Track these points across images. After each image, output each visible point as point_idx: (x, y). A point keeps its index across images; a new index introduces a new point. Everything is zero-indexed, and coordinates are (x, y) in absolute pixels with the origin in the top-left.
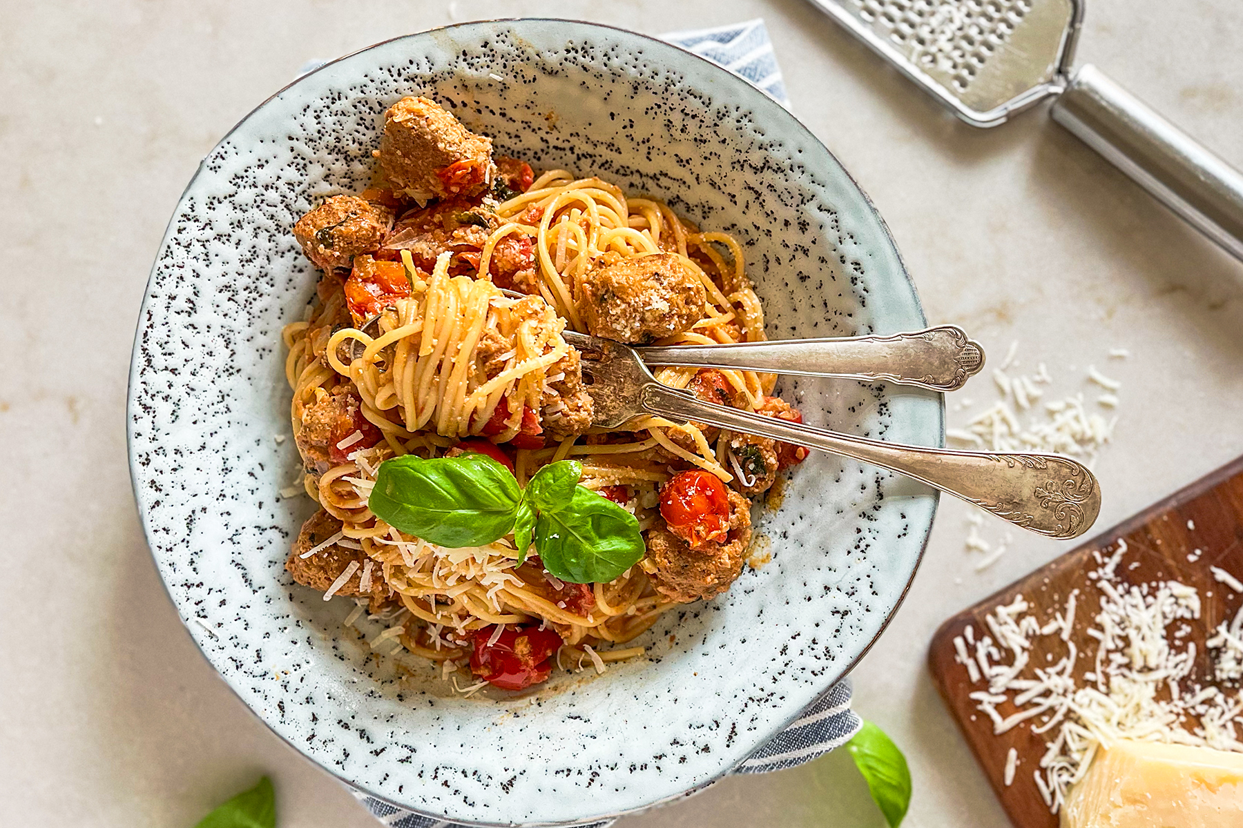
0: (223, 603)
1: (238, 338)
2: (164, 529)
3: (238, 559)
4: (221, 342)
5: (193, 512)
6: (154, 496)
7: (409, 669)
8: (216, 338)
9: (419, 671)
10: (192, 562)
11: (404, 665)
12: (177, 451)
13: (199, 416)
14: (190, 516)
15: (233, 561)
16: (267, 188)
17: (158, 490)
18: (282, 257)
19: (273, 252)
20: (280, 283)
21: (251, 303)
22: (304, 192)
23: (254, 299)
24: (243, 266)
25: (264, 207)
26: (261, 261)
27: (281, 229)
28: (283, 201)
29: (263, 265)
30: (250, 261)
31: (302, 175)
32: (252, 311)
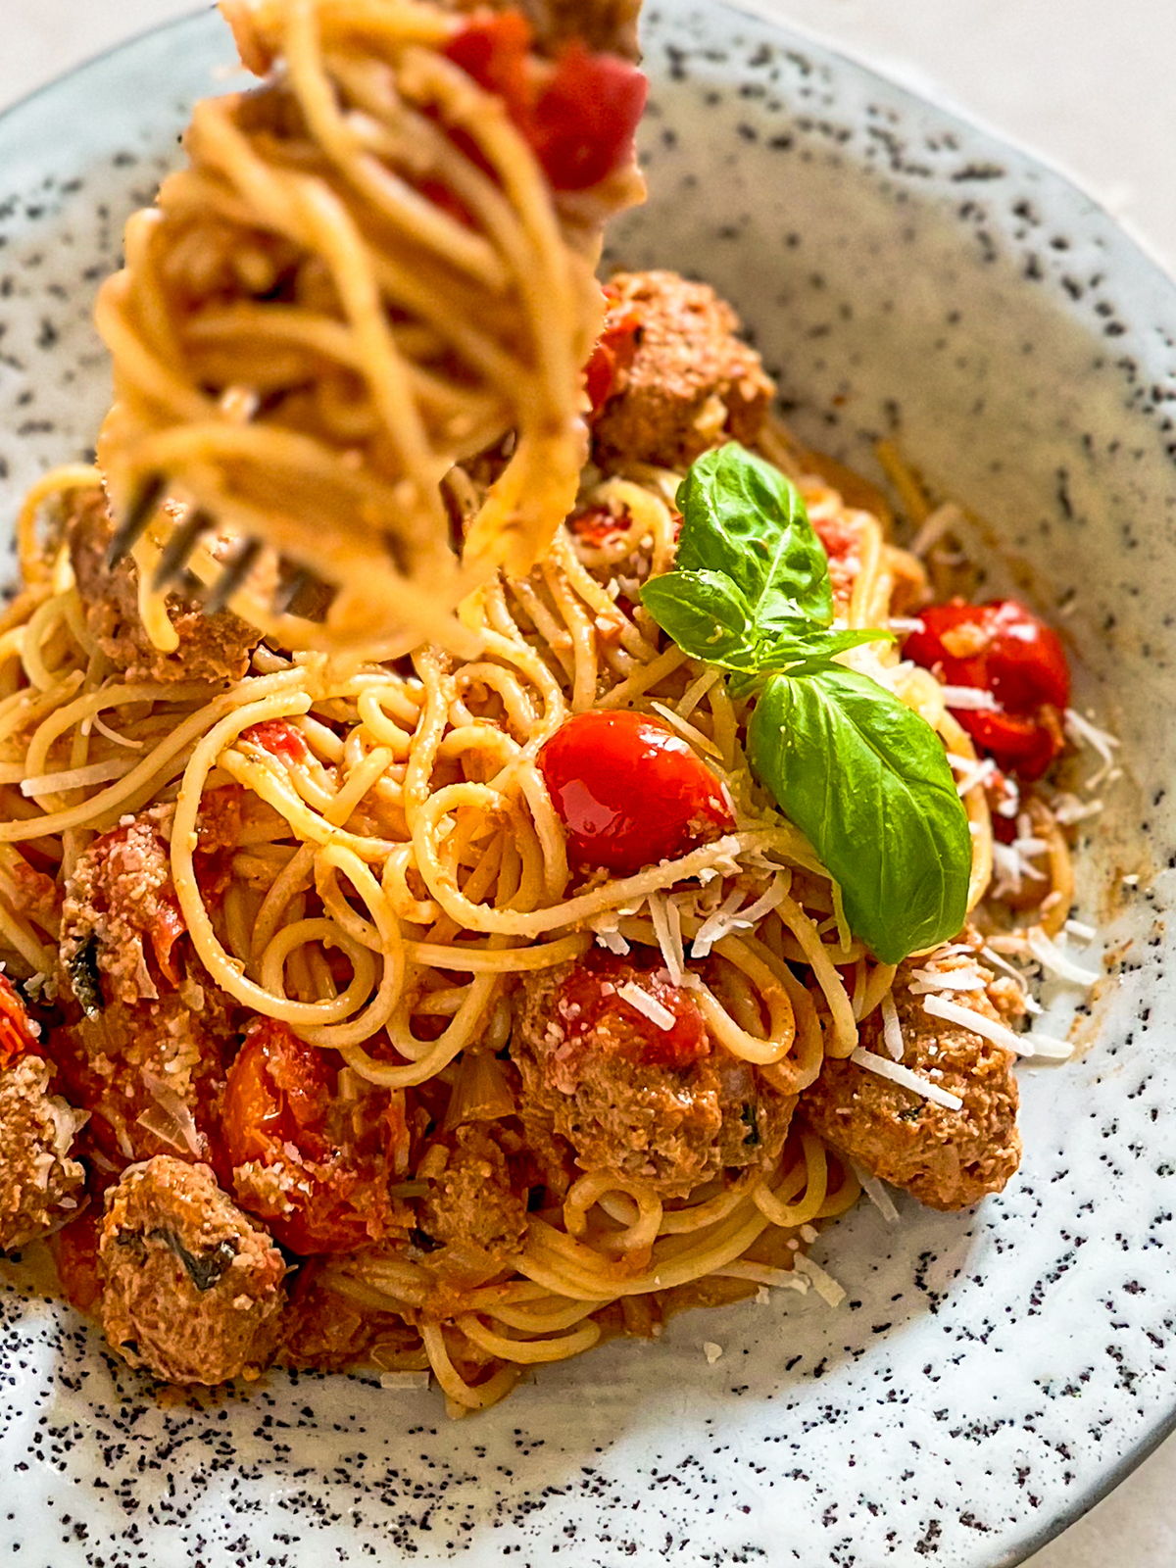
0: (1133, 1288)
1: (513, 1492)
2: (1021, 1481)
3: (1023, 1305)
4: (534, 1518)
5: (954, 1434)
6: (953, 1531)
7: (1108, 886)
8: (527, 1529)
9: (1105, 864)
10: (1071, 1390)
11: (1104, 900)
12: (829, 1520)
13: (727, 1504)
14: (967, 1435)
15: (1032, 1312)
16: (130, 1505)
17: (934, 1529)
18: (287, 1449)
19: (280, 1467)
20: (351, 1444)
21: (419, 1488)
22: (118, 1425)
23: (408, 1483)
24: (335, 1518)
25: (179, 1503)
26: (313, 1487)
27: (222, 1459)
28: (153, 1464)
29: (319, 1479)
30: (320, 1509)
31: (79, 1436)
32: (437, 1481)
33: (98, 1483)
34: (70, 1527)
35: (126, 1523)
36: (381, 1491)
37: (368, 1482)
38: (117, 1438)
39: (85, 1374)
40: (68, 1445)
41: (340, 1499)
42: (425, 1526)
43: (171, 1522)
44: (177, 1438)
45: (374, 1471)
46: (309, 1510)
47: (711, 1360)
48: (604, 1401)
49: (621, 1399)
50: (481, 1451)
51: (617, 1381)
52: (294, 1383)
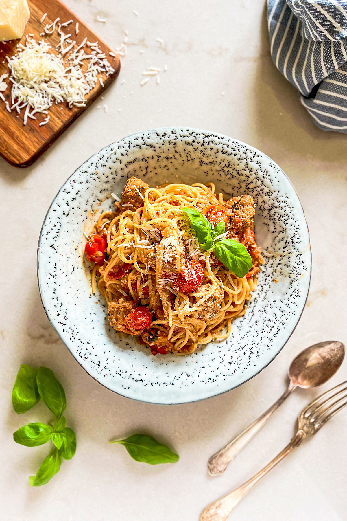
0: (123, 155)
1: (212, 166)
2: (149, 137)
3: (137, 160)
4: (211, 161)
5: (154, 147)
7: (95, 214)
8: (213, 159)
10: (137, 146)
11: (97, 212)
12: (175, 143)
13: (187, 151)
16: (262, 182)
17: (163, 136)
18: (238, 183)
19: (240, 181)
20: (229, 182)
21: (224, 171)
22: (260, 194)
23: (225, 173)
24: (237, 171)
25: (256, 180)
26: (238, 176)
27: (248, 185)
28: (257, 186)
29: (236, 177)
30: (238, 173)
31: (266, 194)
32: (221, 172)
33: (265, 186)
34: (271, 181)
35: (264, 179)
36: (229, 173)
37: (230, 175)
38: (261, 192)
39: (261, 203)
40: (267, 193)
41: (235, 173)
42: (226, 165)
43: (258, 178)
44: (253, 189)
45: (229, 176)
46: (240, 173)
47: (178, 175)
48: (194, 175)
49: (192, 175)
50: (213, 174)
51: (191, 178)
52: (233, 194)
